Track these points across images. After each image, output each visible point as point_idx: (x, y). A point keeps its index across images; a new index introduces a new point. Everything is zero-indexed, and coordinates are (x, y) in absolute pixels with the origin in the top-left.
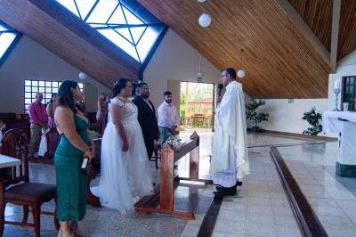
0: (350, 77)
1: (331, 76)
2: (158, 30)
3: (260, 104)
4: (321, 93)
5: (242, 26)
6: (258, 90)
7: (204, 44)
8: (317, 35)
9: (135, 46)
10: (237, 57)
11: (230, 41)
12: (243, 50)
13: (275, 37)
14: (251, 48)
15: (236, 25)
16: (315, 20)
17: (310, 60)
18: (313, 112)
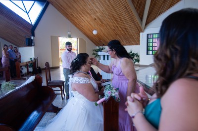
0: (150, 34)
1: (141, 34)
2: (42, 5)
3: (103, 49)
4: (133, 43)
5: (97, 4)
6: (100, 42)
7: (72, 15)
8: (137, 11)
9: (28, 13)
10: (91, 23)
11: (88, 13)
12: (95, 19)
13: (116, 11)
14: (101, 18)
15: (94, 3)
16: (138, 3)
17: (132, 25)
18: (131, 52)
